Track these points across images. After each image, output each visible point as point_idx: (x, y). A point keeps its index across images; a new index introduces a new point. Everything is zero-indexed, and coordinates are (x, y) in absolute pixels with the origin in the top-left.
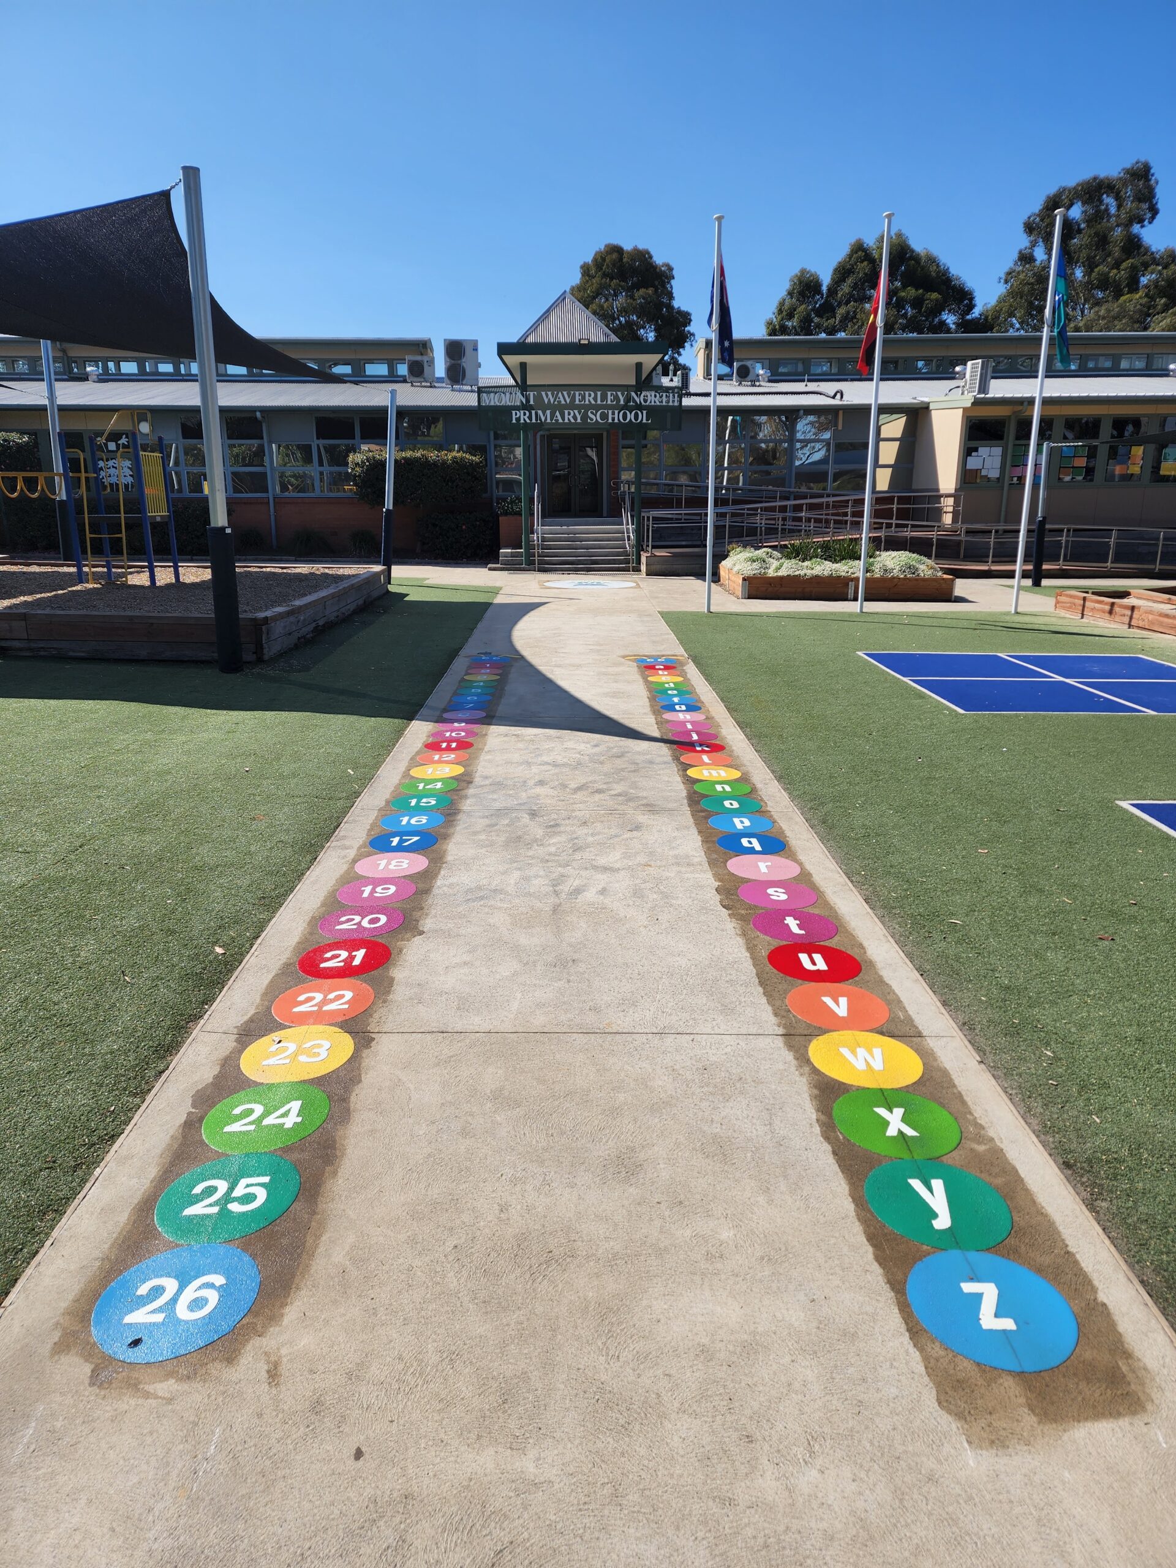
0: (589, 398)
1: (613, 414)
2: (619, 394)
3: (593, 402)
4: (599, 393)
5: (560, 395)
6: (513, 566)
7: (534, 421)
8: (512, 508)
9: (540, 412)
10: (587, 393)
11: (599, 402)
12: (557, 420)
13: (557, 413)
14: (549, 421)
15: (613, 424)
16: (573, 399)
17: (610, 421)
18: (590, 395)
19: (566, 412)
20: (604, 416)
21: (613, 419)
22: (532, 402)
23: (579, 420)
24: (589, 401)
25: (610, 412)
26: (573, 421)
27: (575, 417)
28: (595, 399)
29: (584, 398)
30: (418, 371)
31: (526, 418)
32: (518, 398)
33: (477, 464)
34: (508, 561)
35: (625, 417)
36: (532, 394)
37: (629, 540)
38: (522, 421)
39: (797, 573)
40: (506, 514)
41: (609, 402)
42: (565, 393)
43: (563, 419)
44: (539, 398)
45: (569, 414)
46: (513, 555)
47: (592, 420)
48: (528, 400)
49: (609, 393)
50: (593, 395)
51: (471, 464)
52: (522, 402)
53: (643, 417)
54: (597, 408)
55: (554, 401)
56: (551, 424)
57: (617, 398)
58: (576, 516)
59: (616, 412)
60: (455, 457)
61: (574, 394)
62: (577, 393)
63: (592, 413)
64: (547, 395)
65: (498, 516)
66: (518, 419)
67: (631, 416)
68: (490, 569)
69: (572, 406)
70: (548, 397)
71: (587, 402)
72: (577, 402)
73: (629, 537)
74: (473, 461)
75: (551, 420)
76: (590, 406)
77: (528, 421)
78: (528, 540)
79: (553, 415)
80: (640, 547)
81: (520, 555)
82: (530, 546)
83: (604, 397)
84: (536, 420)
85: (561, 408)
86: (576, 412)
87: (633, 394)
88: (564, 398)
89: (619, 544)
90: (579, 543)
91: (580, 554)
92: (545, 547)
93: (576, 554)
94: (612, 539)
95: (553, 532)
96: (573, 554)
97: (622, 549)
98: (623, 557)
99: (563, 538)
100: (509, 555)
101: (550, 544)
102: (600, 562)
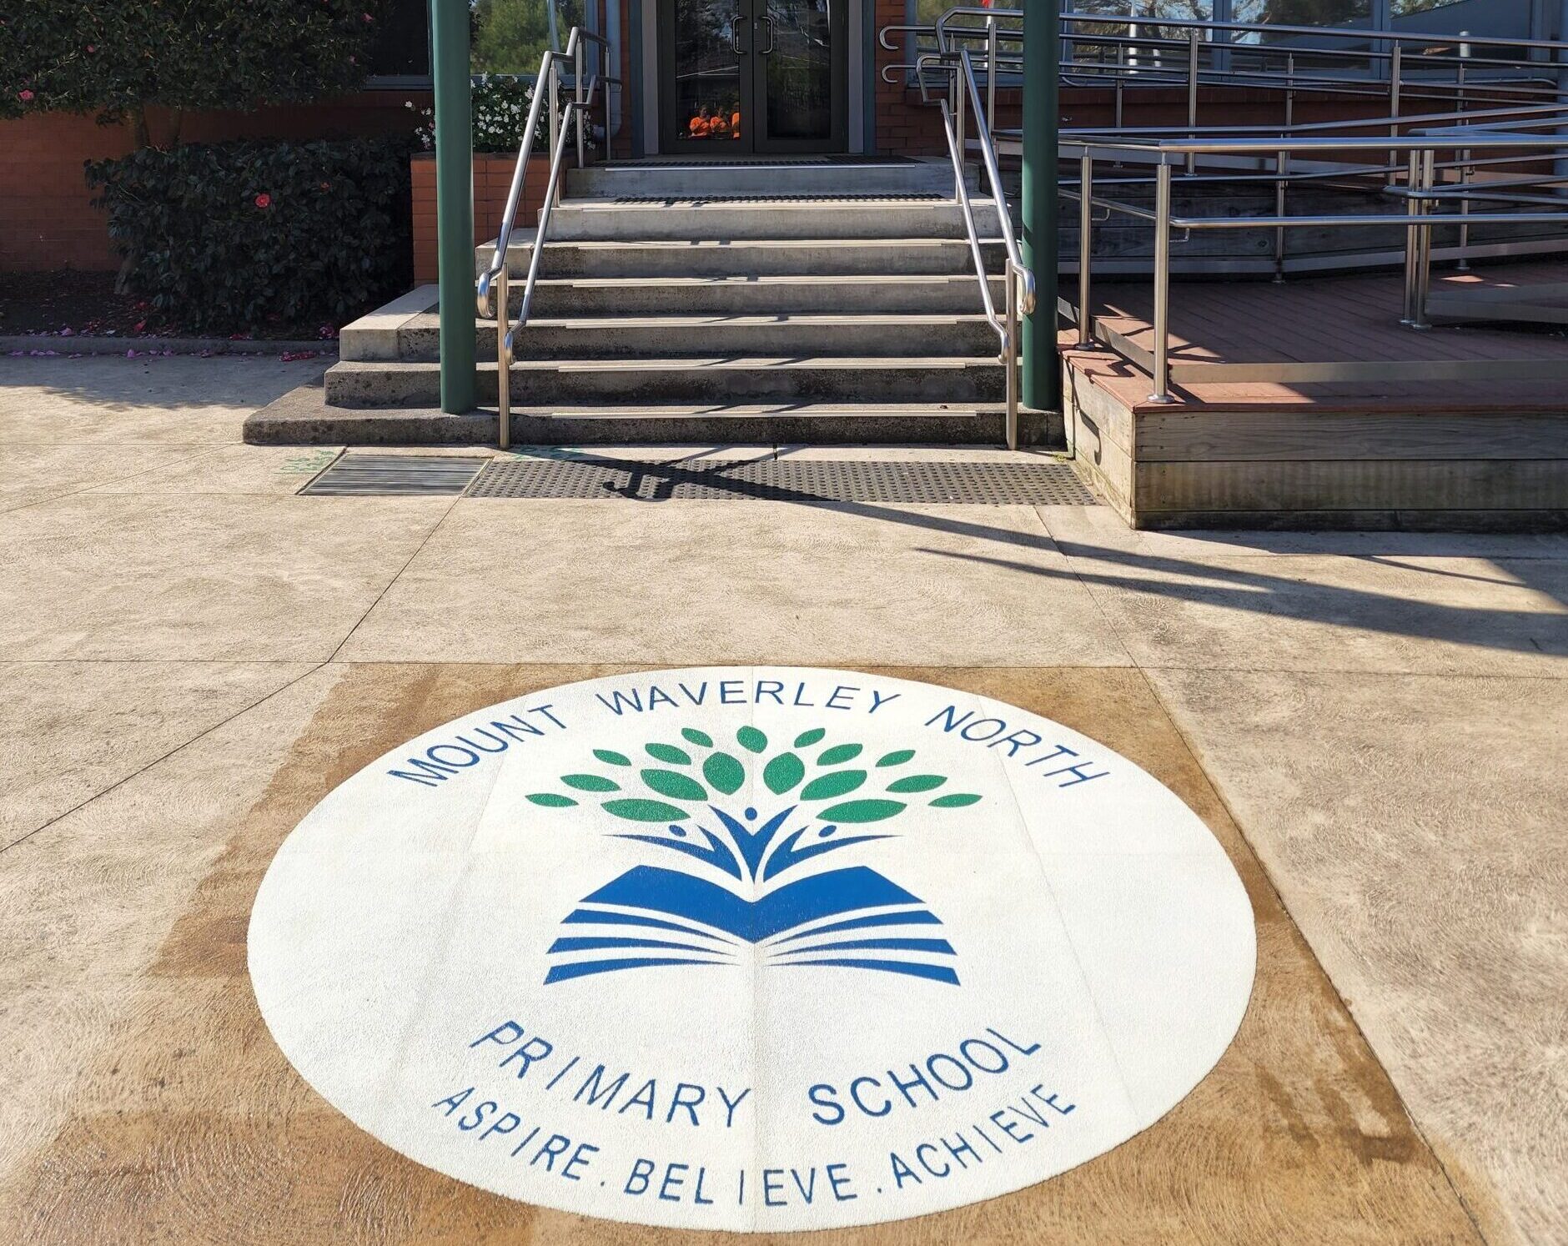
89: (937, 287)
90: (742, 281)
91: (743, 341)
92: (576, 303)
93: (726, 341)
94: (898, 264)
95: (628, 227)
96: (705, 343)
97: (952, 319)
98: (959, 362)
99: (667, 260)
100: (389, 347)
101: (599, 290)
102: (845, 387)
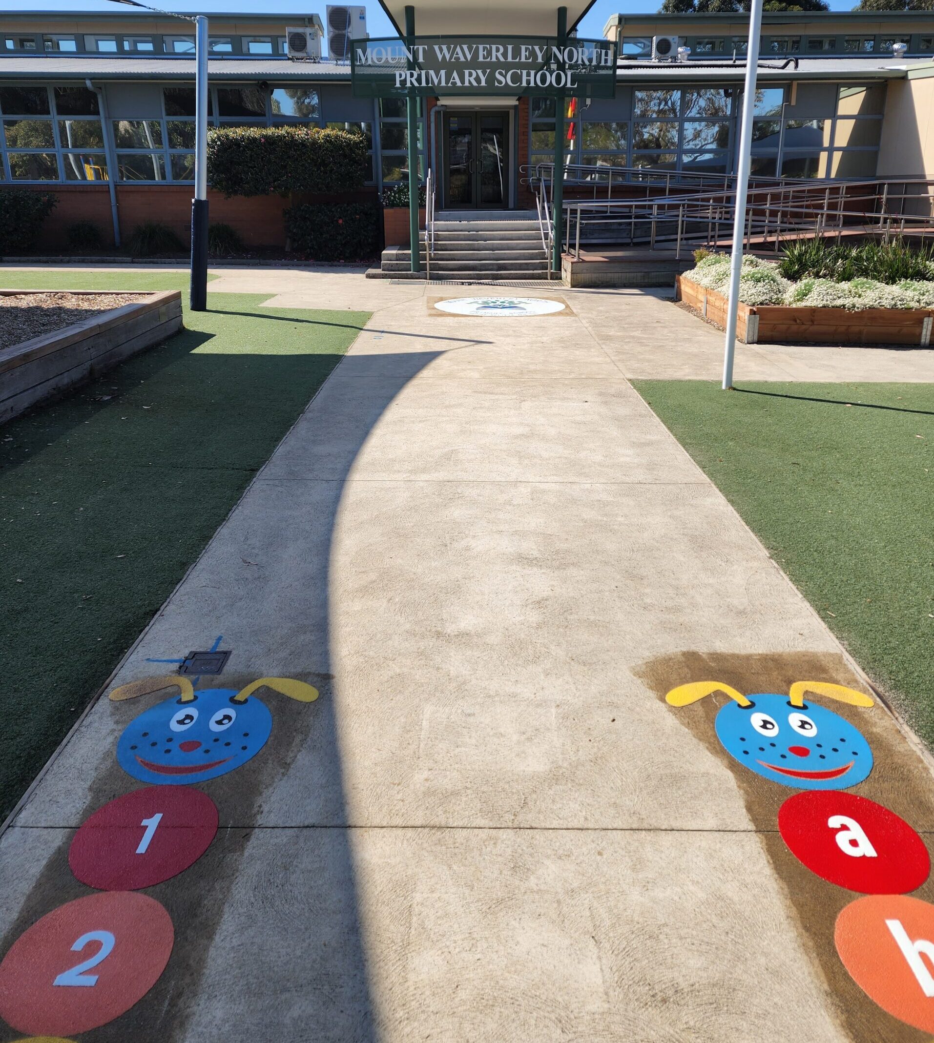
0: (497, 53)
1: (528, 75)
2: (537, 48)
3: (502, 59)
4: (510, 47)
5: (458, 49)
6: (397, 273)
7: (424, 84)
8: (400, 199)
9: (432, 72)
10: (494, 47)
11: (510, 59)
12: (454, 83)
13: (455, 74)
14: (443, 84)
15: (528, 88)
16: (476, 55)
17: (524, 84)
18: (498, 50)
19: (467, 72)
20: (516, 78)
21: (528, 82)
22: (421, 60)
23: (483, 84)
24: (497, 58)
25: (524, 72)
26: (475, 84)
27: (478, 80)
28: (505, 55)
29: (489, 53)
30: (299, 44)
31: (413, 80)
32: (403, 53)
33: (355, 143)
34: (392, 265)
35: (543, 80)
36: (421, 48)
37: (546, 239)
38: (408, 85)
39: (839, 302)
40: (392, 205)
41: (523, 60)
42: (465, 47)
43: (463, 82)
44: (430, 54)
45: (470, 75)
46: (398, 258)
47: (500, 82)
48: (415, 57)
49: (523, 48)
50: (502, 49)
51: (348, 145)
52: (408, 59)
53: (567, 80)
54: (507, 66)
55: (451, 58)
56: (447, 87)
57: (533, 54)
58: (477, 207)
59: (533, 73)
60: (328, 136)
61: (477, 48)
62: (481, 47)
63: (500, 73)
64: (441, 50)
65: (383, 208)
66: (403, 82)
67: (551, 79)
68: (370, 276)
69: (474, 64)
70: (442, 52)
71: (494, 59)
72: (481, 59)
73: (546, 235)
74: (350, 140)
75: (447, 82)
76: (498, 65)
77: (416, 84)
78: (417, 239)
79: (448, 77)
80: (559, 249)
81: (406, 257)
82: (419, 247)
83: (517, 53)
84: (427, 82)
85: (460, 67)
86: (480, 72)
87: (555, 49)
88: (463, 53)
89: (533, 243)
90: (483, 242)
91: (483, 257)
92: (439, 248)
93: (479, 257)
94: (524, 238)
95: (450, 228)
96: (475, 257)
97: (537, 251)
98: (538, 261)
99: (462, 237)
100: (394, 258)
101: (445, 244)
102: (510, 267)
